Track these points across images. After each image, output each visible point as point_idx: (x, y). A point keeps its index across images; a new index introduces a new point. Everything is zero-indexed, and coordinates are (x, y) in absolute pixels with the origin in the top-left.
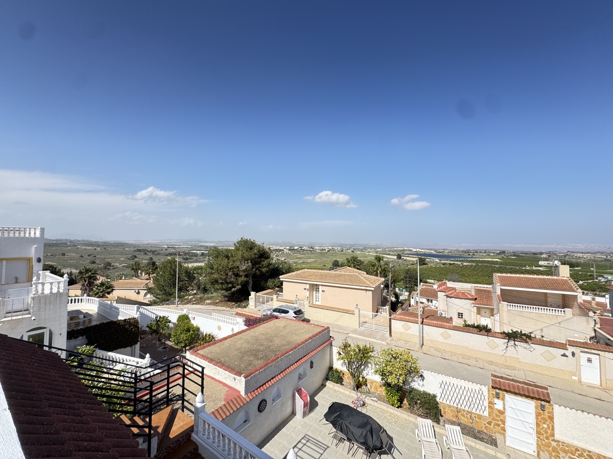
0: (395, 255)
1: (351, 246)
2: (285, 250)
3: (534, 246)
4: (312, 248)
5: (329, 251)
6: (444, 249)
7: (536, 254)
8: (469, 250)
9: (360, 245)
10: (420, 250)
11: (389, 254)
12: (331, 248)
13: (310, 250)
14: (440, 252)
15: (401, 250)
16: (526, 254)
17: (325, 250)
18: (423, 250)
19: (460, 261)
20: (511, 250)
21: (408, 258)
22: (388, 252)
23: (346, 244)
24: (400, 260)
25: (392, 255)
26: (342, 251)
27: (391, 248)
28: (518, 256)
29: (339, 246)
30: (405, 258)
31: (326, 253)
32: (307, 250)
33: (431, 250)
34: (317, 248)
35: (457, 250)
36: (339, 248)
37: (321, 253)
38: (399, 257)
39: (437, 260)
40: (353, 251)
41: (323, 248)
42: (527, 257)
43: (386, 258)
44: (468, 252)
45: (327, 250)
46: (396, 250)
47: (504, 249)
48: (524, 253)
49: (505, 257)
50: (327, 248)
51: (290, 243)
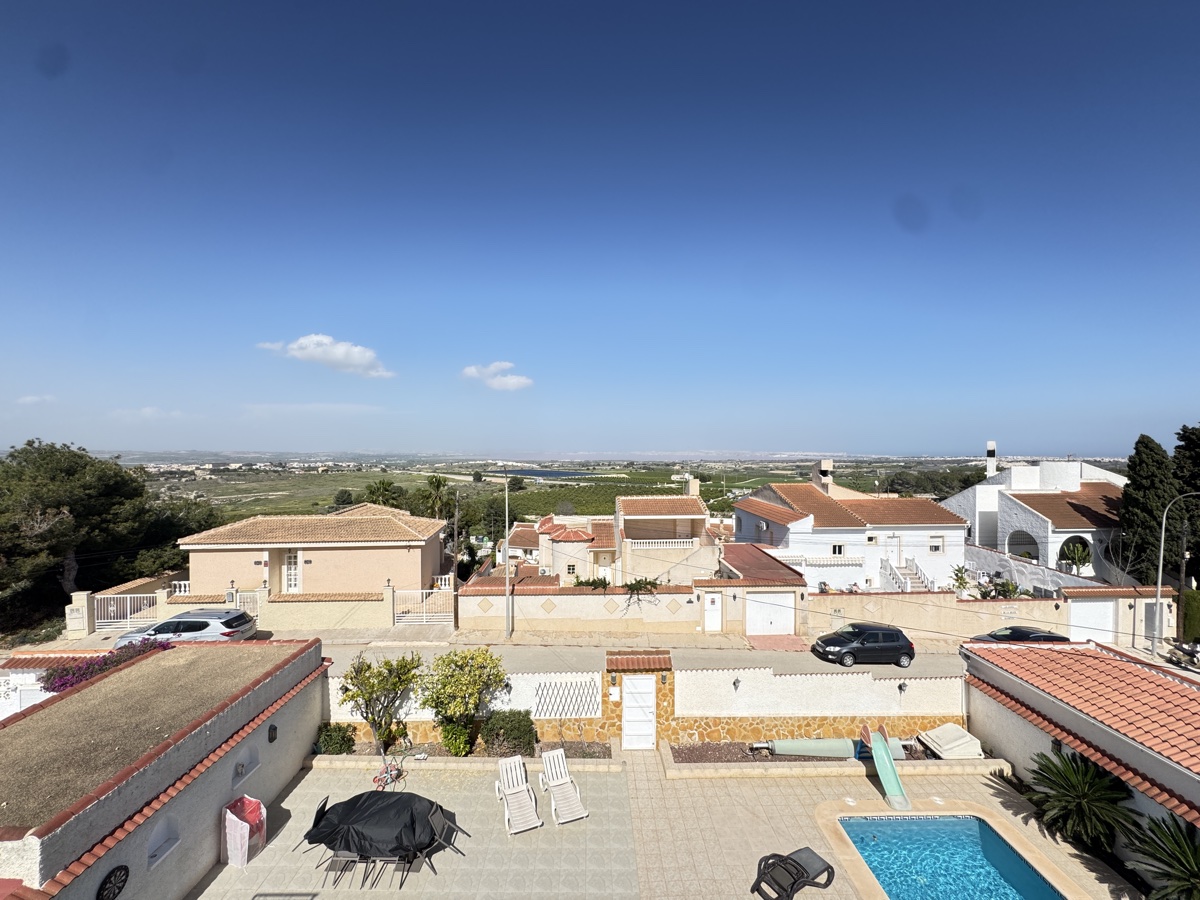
0: (470, 475)
1: (380, 459)
2: (198, 472)
4: (280, 465)
5: (327, 471)
6: (552, 461)
7: (668, 465)
8: (588, 462)
9: (400, 457)
10: (515, 464)
11: (460, 474)
12: (331, 464)
13: (275, 472)
14: (546, 467)
15: (481, 465)
16: (658, 465)
17: (316, 469)
18: (519, 464)
19: (575, 480)
20: (641, 461)
21: (494, 480)
22: (456, 470)
23: (368, 456)
24: (480, 484)
25: (465, 474)
26: (359, 470)
27: (463, 461)
28: (649, 469)
29: (353, 460)
30: (488, 479)
31: (320, 476)
32: (266, 472)
33: (533, 462)
34: (295, 465)
35: (572, 463)
36: (352, 464)
37: (304, 477)
38: (478, 477)
39: (542, 481)
40: (384, 470)
41: (312, 465)
43: (453, 480)
44: (585, 465)
45: (320, 470)
46: (472, 466)
47: (632, 459)
48: (655, 464)
49: (634, 471)
50: (320, 464)
51: (216, 455)
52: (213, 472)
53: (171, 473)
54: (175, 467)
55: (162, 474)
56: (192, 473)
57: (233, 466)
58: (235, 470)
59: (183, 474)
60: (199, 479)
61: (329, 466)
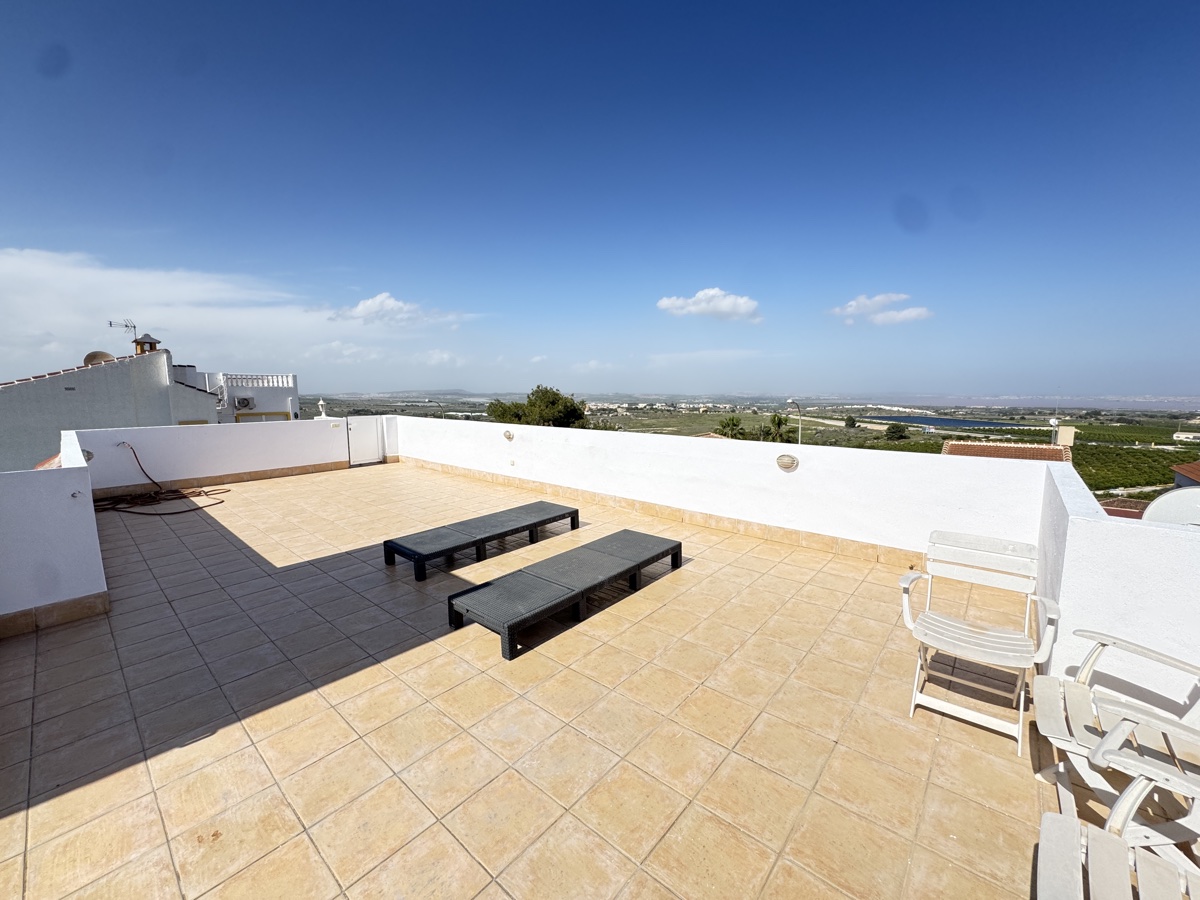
0: (842, 420)
1: (755, 400)
2: (619, 410)
3: (1179, 399)
9: (773, 400)
11: (831, 418)
12: (710, 405)
14: (946, 414)
15: (858, 410)
16: (1151, 417)
18: (907, 410)
21: (869, 426)
22: (829, 414)
23: (743, 398)
24: (852, 430)
25: (837, 419)
27: (838, 405)
30: (863, 425)
31: (701, 415)
32: (662, 411)
33: (928, 408)
34: (683, 406)
36: (728, 406)
37: (689, 416)
38: (851, 423)
39: (933, 430)
41: (696, 406)
42: (1152, 423)
43: (823, 425)
45: (701, 410)
46: (847, 410)
48: (1146, 416)
49: (1096, 424)
50: (702, 405)
51: (630, 396)
52: (628, 409)
53: (604, 410)
54: (606, 406)
55: (599, 410)
56: (615, 410)
57: (641, 406)
58: (641, 409)
61: (709, 408)
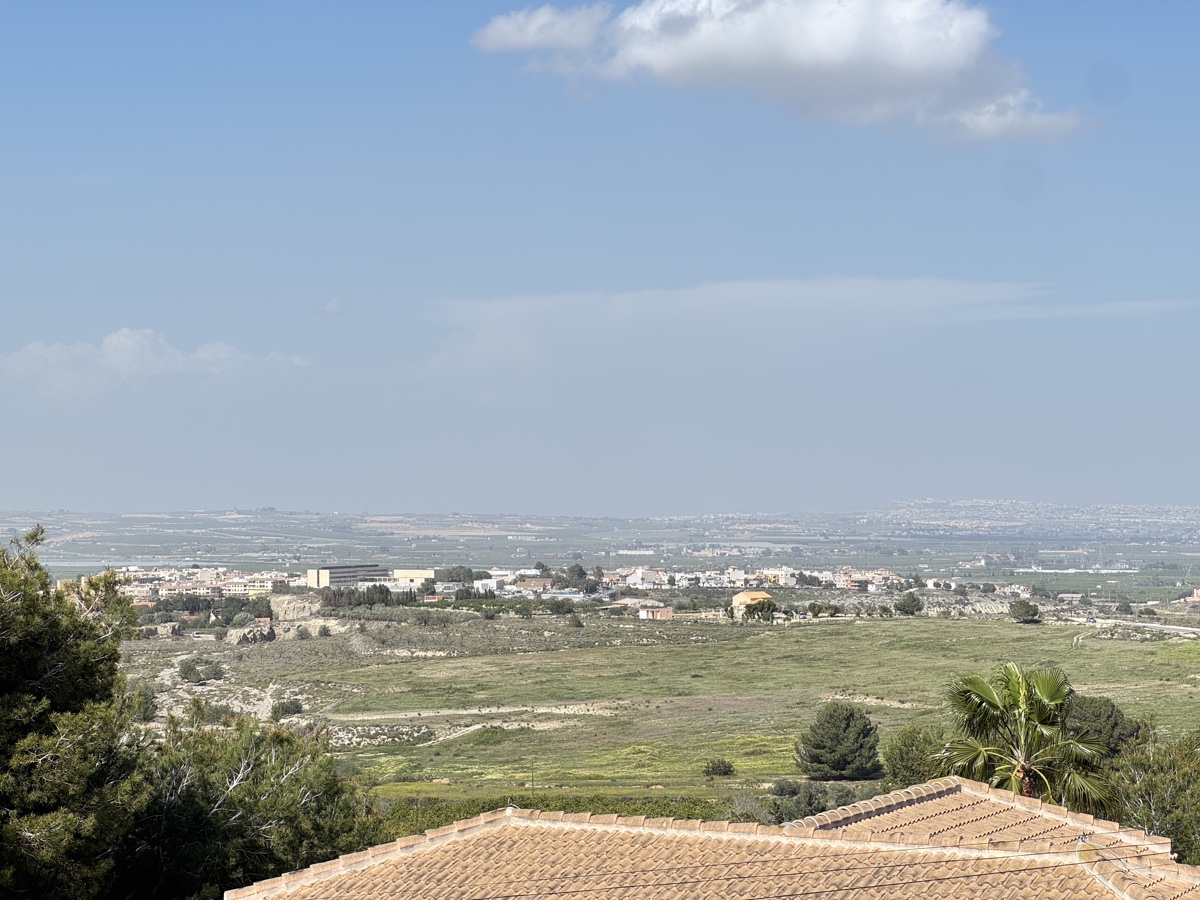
4: (578, 576)
5: (764, 609)
12: (783, 575)
13: (560, 608)
17: (719, 598)
26: (910, 607)
29: (881, 556)
40: (1025, 614)
52: (334, 601)
53: (193, 604)
54: (205, 581)
55: (166, 608)
56: (262, 609)
57: (405, 580)
59: (233, 609)
60: (286, 634)
